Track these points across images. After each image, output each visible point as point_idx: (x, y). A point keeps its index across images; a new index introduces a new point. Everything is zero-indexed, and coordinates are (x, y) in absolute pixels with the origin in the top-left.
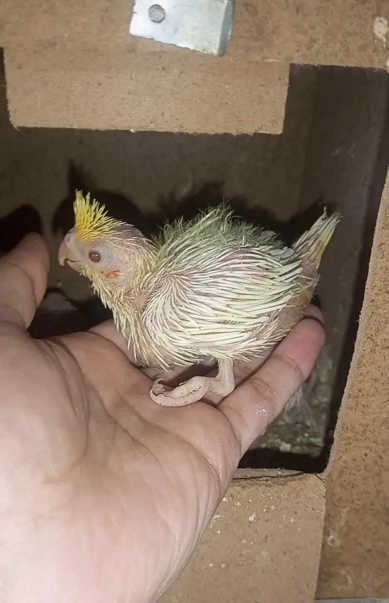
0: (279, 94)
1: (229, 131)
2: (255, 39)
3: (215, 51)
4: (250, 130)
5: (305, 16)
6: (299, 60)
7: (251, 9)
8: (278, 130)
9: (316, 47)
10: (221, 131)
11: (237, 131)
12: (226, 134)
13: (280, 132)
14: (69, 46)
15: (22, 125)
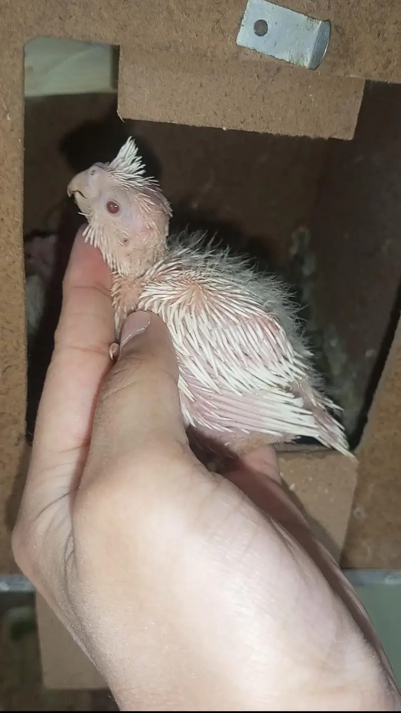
0: (355, 105)
1: (308, 135)
2: (341, 57)
3: (307, 63)
4: (326, 135)
5: (385, 40)
6: (375, 77)
7: (340, 31)
8: (350, 136)
9: (391, 67)
10: (301, 134)
11: (314, 135)
12: (305, 137)
13: (351, 139)
14: (182, 50)
15: (127, 117)
